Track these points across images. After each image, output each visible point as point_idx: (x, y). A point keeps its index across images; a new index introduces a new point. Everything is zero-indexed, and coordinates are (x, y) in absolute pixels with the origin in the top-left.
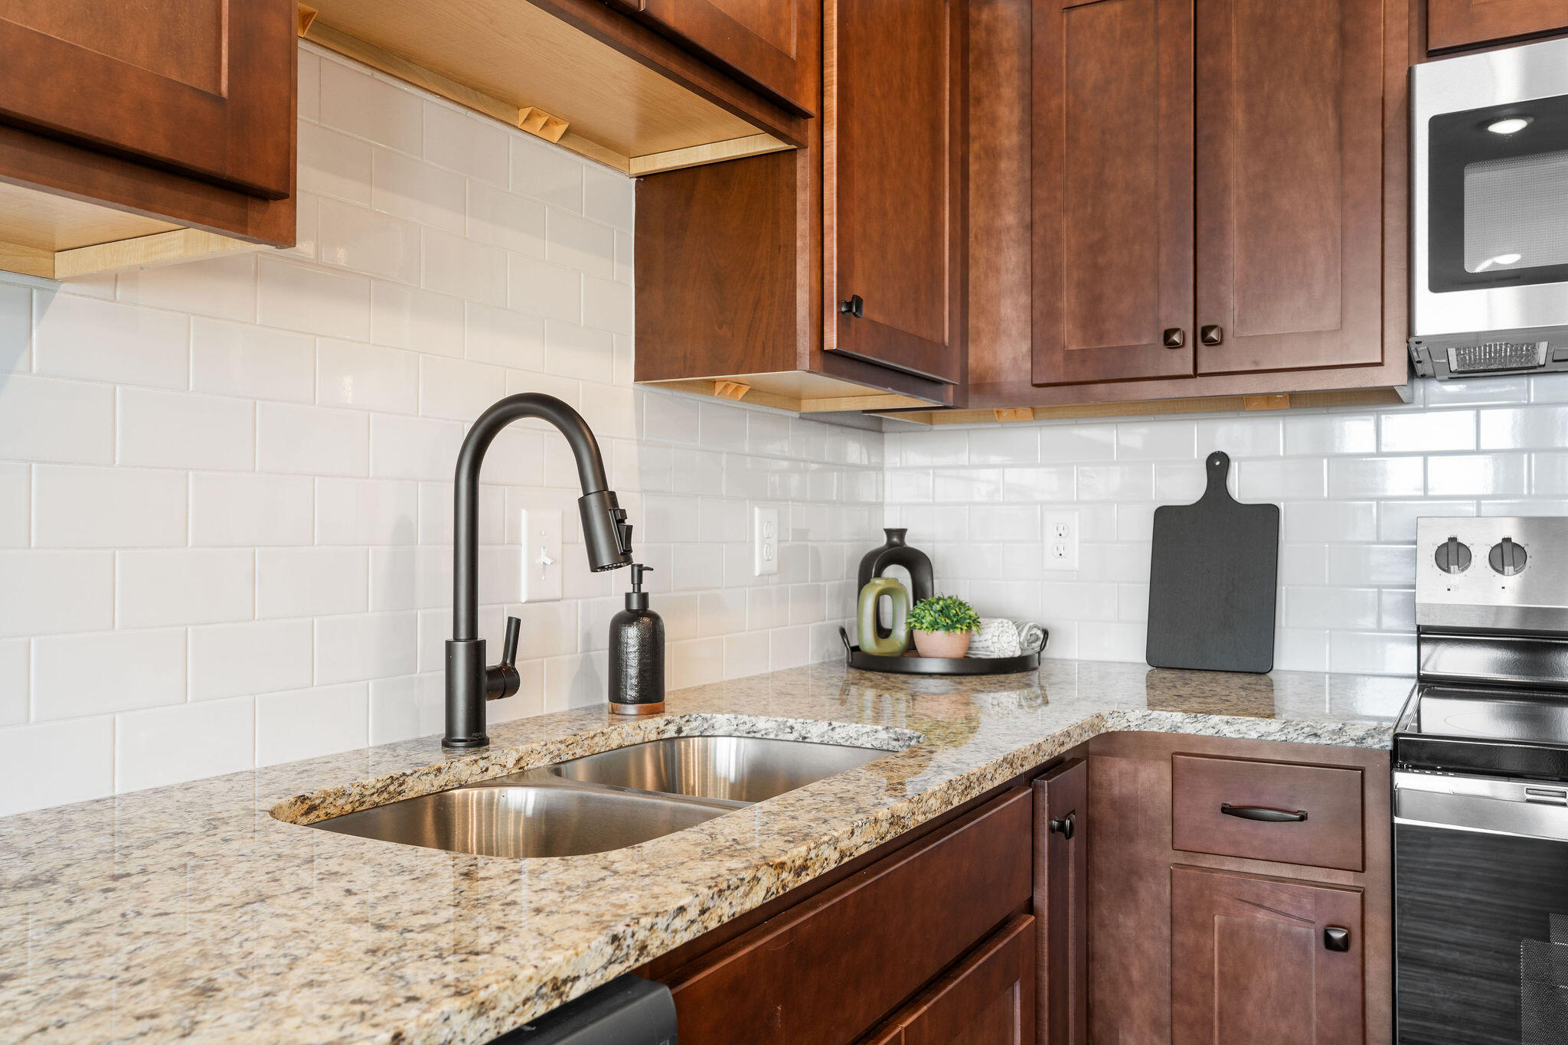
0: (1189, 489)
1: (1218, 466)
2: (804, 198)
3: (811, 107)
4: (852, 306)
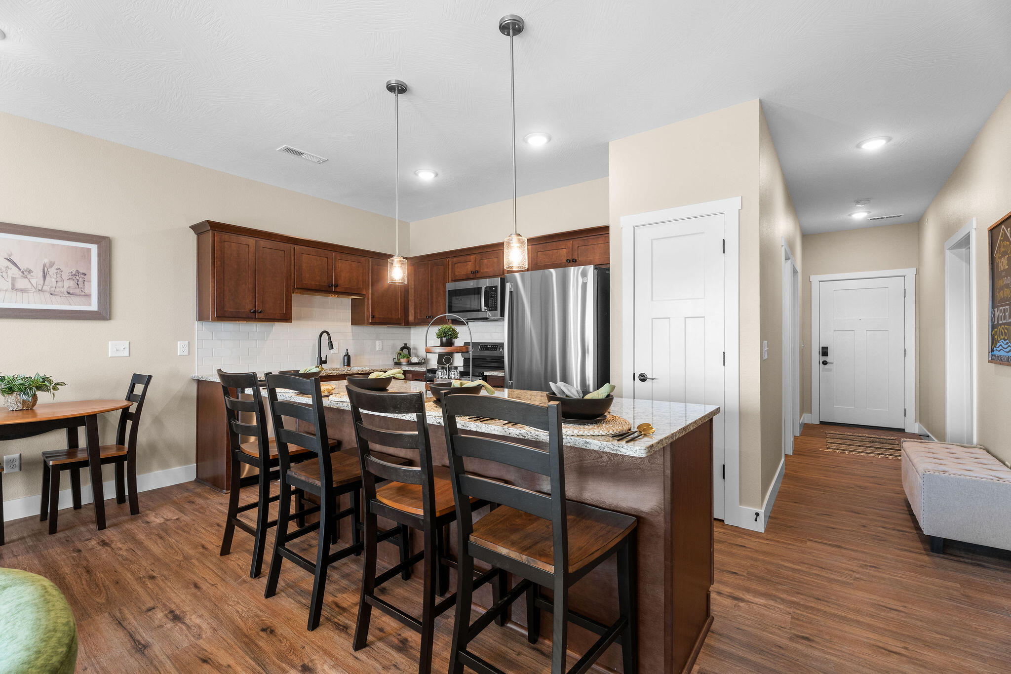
2: (366, 303)
3: (365, 293)
4: (373, 316)
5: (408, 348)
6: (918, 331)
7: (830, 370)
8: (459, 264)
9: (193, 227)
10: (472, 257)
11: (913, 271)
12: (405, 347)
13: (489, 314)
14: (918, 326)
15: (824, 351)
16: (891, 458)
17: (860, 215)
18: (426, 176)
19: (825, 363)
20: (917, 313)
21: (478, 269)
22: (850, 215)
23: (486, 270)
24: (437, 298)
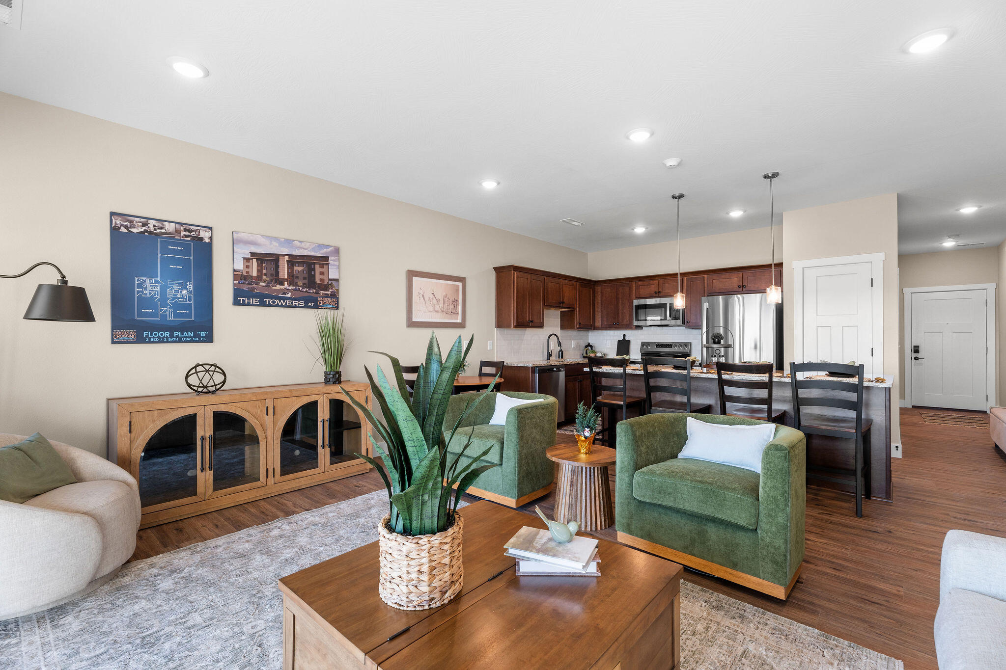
0: (621, 338)
1: (624, 336)
2: (575, 314)
3: (575, 307)
4: (580, 324)
5: (591, 346)
6: (998, 333)
7: (921, 364)
8: (643, 287)
9: (496, 269)
10: (655, 282)
11: (994, 285)
12: (589, 345)
13: (673, 322)
14: (998, 329)
15: (916, 349)
16: (978, 427)
17: (949, 244)
18: (640, 230)
19: (916, 359)
20: (997, 318)
21: (660, 290)
22: (942, 243)
23: (667, 291)
24: (622, 310)
